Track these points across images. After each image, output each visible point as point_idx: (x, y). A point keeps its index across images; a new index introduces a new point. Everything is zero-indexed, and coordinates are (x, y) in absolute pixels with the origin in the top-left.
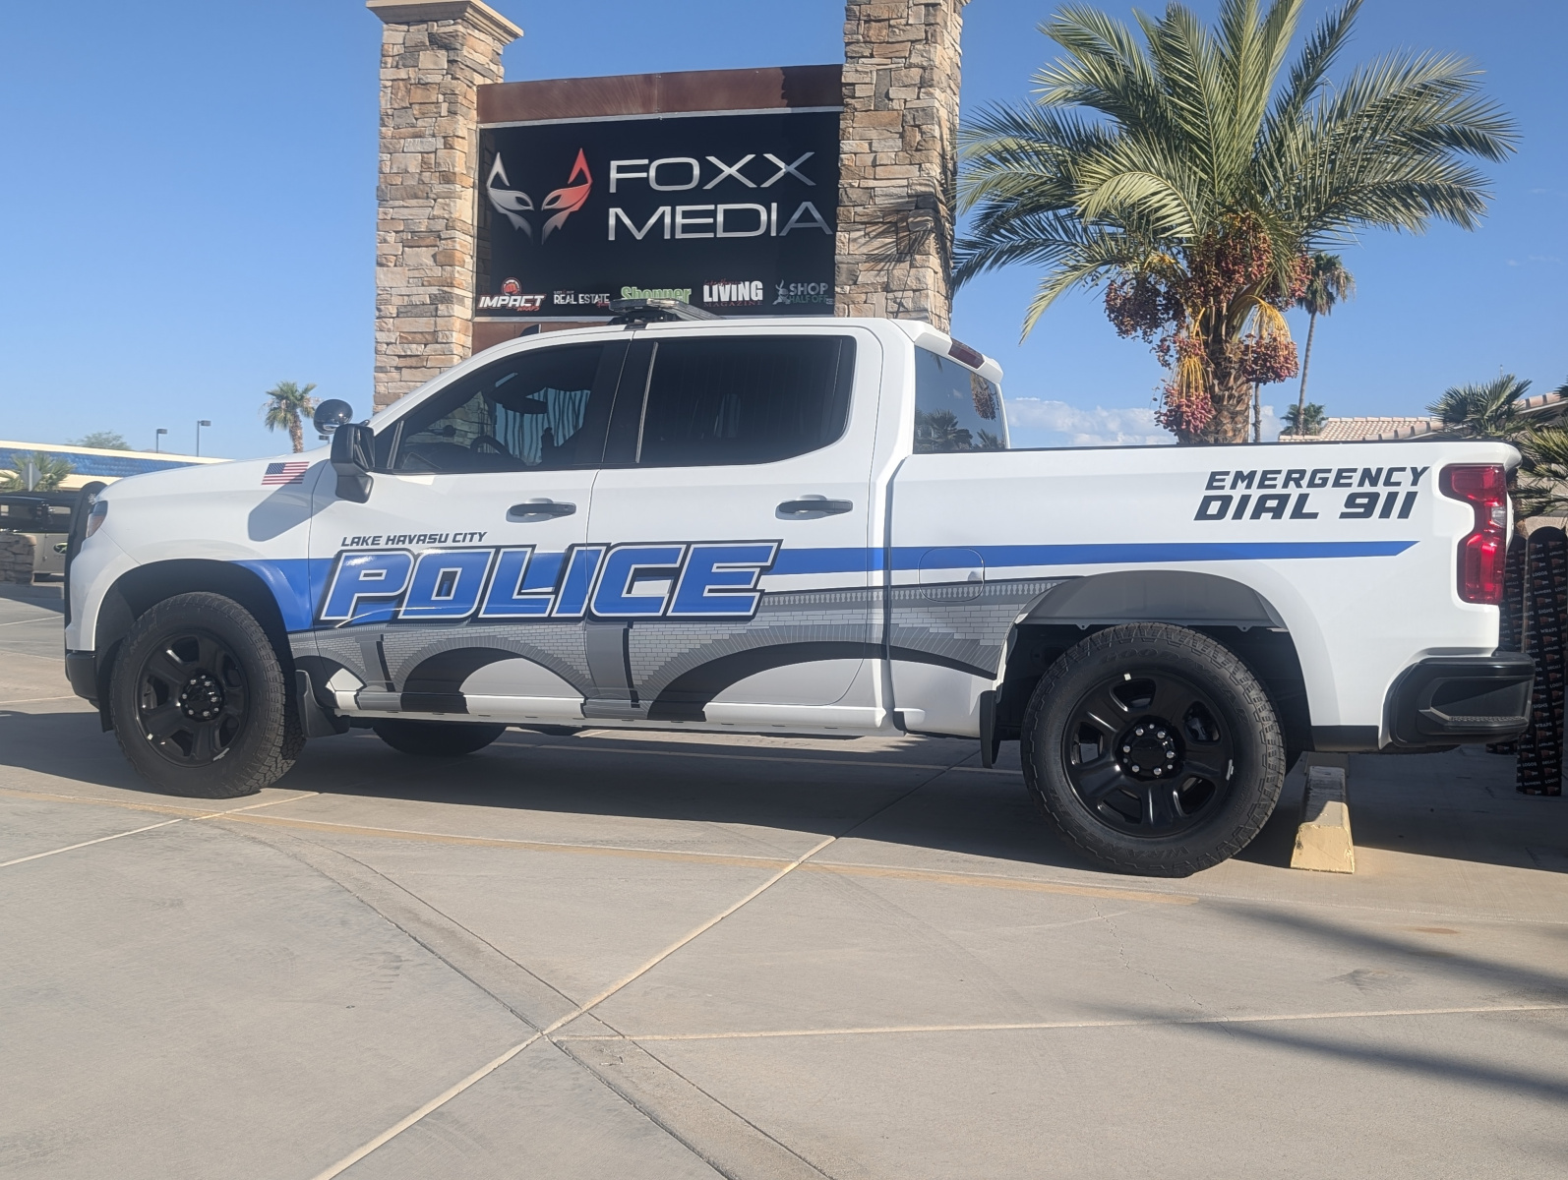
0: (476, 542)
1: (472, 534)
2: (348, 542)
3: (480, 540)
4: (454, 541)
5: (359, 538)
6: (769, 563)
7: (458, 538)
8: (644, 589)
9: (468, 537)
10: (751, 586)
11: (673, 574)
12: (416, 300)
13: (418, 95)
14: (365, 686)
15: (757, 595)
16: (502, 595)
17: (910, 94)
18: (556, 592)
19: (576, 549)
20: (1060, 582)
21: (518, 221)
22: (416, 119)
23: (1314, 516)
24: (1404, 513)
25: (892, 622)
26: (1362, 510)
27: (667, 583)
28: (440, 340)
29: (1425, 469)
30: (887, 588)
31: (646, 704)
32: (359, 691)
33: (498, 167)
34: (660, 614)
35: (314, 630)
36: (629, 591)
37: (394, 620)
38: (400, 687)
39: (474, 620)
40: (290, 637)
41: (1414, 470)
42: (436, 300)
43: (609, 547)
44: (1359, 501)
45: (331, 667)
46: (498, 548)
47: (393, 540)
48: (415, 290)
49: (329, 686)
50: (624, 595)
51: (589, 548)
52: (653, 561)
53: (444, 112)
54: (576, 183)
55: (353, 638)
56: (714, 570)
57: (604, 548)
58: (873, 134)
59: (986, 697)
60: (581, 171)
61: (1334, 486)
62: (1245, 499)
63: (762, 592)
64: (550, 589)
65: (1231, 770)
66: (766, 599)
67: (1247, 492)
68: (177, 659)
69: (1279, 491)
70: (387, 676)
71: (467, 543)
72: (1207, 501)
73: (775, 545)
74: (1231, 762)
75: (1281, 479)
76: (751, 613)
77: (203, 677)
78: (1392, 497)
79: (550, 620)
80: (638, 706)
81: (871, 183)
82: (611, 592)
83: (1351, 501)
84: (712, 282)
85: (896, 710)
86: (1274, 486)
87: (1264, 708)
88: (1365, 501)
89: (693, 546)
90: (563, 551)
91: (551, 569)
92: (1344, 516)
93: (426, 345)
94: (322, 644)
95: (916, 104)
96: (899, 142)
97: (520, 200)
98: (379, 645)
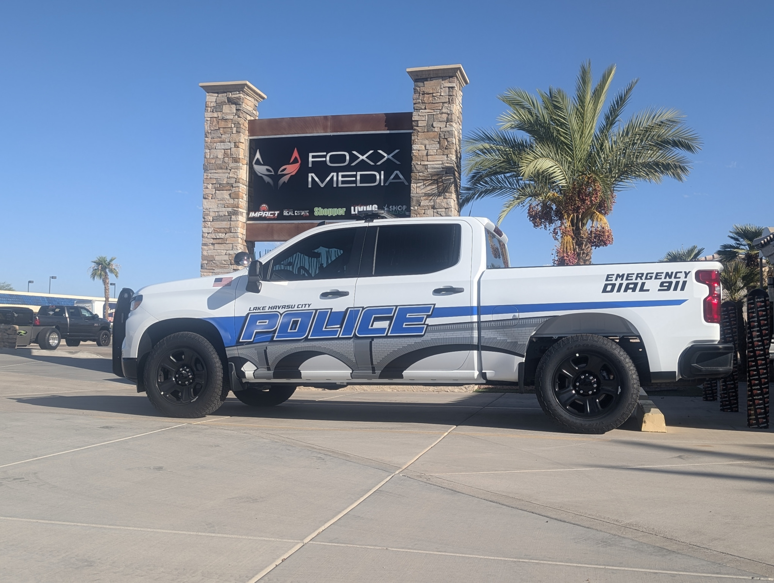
0: (307, 308)
1: (305, 305)
2: (252, 309)
3: (309, 307)
4: (298, 307)
5: (257, 308)
6: (430, 313)
7: (300, 306)
8: (378, 325)
9: (304, 306)
10: (423, 323)
11: (390, 319)
12: (221, 214)
13: (222, 124)
14: (258, 369)
15: (425, 326)
16: (318, 330)
17: (443, 125)
18: (341, 327)
19: (349, 309)
20: (550, 318)
21: (267, 179)
22: (222, 135)
23: (648, 290)
24: (683, 289)
25: (482, 336)
26: (666, 288)
27: (388, 322)
28: (232, 231)
29: (689, 272)
30: (479, 322)
31: (378, 372)
32: (256, 370)
33: (258, 156)
34: (385, 335)
35: (237, 346)
36: (372, 326)
37: (272, 341)
38: (272, 368)
39: (306, 339)
40: (226, 349)
41: (685, 272)
42: (230, 214)
43: (363, 308)
44: (665, 284)
45: (244, 361)
46: (316, 310)
47: (271, 308)
48: (221, 210)
49: (242, 369)
50: (370, 327)
51: (355, 309)
52: (382, 313)
53: (234, 131)
54: (293, 163)
55: (254, 349)
56: (407, 316)
57: (361, 309)
58: (427, 142)
59: (520, 364)
60: (296, 158)
61: (655, 279)
62: (621, 285)
63: (428, 325)
64: (338, 326)
65: (620, 390)
66: (429, 328)
67: (622, 282)
68: (174, 360)
69: (634, 281)
70: (268, 364)
71: (303, 308)
72: (606, 286)
73: (433, 306)
74: (619, 387)
75: (634, 276)
76: (423, 334)
77: (185, 367)
78: (677, 283)
79: (338, 338)
80: (375, 373)
81: (426, 163)
82: (364, 327)
83: (662, 285)
84: (355, 205)
85: (483, 371)
86: (632, 280)
87: (632, 365)
88: (667, 284)
89: (398, 307)
90: (344, 310)
91: (339, 318)
92: (659, 290)
93: (226, 234)
94: (240, 351)
95: (445, 129)
96: (438, 145)
97: (268, 170)
98: (265, 351)
